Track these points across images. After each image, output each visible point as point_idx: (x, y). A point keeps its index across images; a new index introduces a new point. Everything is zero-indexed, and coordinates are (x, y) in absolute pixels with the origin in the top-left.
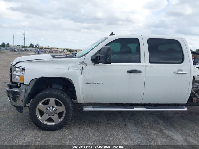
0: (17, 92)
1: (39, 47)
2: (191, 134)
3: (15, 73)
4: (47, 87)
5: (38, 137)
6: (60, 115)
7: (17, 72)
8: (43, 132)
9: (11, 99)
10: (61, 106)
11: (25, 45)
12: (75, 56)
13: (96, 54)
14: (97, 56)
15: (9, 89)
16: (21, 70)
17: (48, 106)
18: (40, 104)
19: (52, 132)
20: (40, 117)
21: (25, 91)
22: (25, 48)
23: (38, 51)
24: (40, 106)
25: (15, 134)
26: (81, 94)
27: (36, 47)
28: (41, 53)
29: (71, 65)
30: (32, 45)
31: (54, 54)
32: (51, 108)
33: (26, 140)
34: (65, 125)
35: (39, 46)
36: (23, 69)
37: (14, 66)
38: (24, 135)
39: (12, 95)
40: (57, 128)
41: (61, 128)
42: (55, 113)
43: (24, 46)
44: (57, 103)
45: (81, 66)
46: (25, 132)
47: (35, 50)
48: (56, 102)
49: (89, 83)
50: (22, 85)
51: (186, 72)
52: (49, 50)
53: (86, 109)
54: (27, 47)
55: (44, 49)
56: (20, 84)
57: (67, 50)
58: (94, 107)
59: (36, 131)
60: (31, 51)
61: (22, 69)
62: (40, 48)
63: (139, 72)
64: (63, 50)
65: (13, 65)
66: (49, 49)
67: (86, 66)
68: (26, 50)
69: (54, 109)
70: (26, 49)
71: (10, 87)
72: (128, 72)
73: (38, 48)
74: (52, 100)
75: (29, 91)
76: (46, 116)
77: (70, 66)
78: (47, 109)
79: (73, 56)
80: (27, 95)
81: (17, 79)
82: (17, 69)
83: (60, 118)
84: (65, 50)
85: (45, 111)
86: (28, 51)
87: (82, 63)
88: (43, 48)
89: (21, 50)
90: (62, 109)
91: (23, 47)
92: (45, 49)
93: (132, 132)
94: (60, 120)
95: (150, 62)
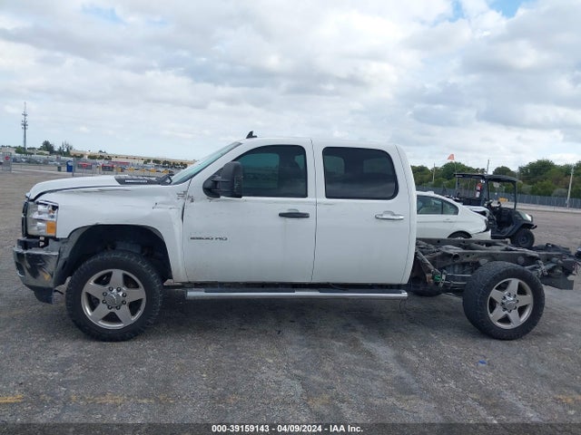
0: (40, 255)
1: (71, 151)
2: (414, 347)
3: (36, 216)
4: (106, 248)
5: (86, 351)
6: (134, 307)
7: (40, 213)
8: (96, 344)
9: (26, 271)
10: (137, 286)
11: (28, 146)
12: (168, 181)
13: (213, 177)
14: (216, 182)
15: (21, 251)
16: (50, 208)
17: (107, 287)
18: (91, 283)
19: (116, 344)
20: (88, 311)
21: (57, 254)
22: (26, 153)
23: (69, 164)
24: (91, 286)
25: (34, 347)
26: (180, 262)
27: (61, 152)
28: (77, 169)
29: (159, 199)
30: (47, 147)
31: (122, 176)
32: (115, 290)
33: (60, 356)
34: (145, 328)
35: (69, 148)
36: (55, 208)
37: (33, 200)
38: (54, 349)
39: (29, 262)
40: (127, 335)
41: (136, 335)
42: (124, 302)
43: (24, 148)
44: (128, 282)
45: (181, 202)
46: (55, 344)
47: (58, 159)
48: (126, 278)
49: (197, 239)
50: (51, 241)
51: (401, 217)
52: (101, 162)
53: (192, 294)
54: (31, 151)
55: (86, 157)
56: (47, 239)
57: (155, 161)
58: (208, 289)
59: (79, 342)
60: (46, 163)
61: (53, 206)
62: (75, 156)
63: (305, 216)
64: (145, 163)
65: (33, 197)
66: (101, 157)
67: (192, 201)
68: (29, 162)
69: (121, 294)
70: (29, 156)
71: (25, 245)
72: (282, 215)
73: (67, 154)
74: (118, 275)
75: (66, 255)
76: (103, 309)
77: (158, 202)
78: (105, 294)
79: (166, 179)
80: (61, 263)
81: (39, 229)
82: (40, 207)
83: (133, 313)
84: (149, 161)
85: (101, 298)
86: (36, 163)
87: (183, 195)
88: (82, 156)
89: (15, 160)
90: (139, 294)
91: (19, 150)
92: (90, 157)
93: (291, 344)
94: (134, 319)
95: (328, 196)
